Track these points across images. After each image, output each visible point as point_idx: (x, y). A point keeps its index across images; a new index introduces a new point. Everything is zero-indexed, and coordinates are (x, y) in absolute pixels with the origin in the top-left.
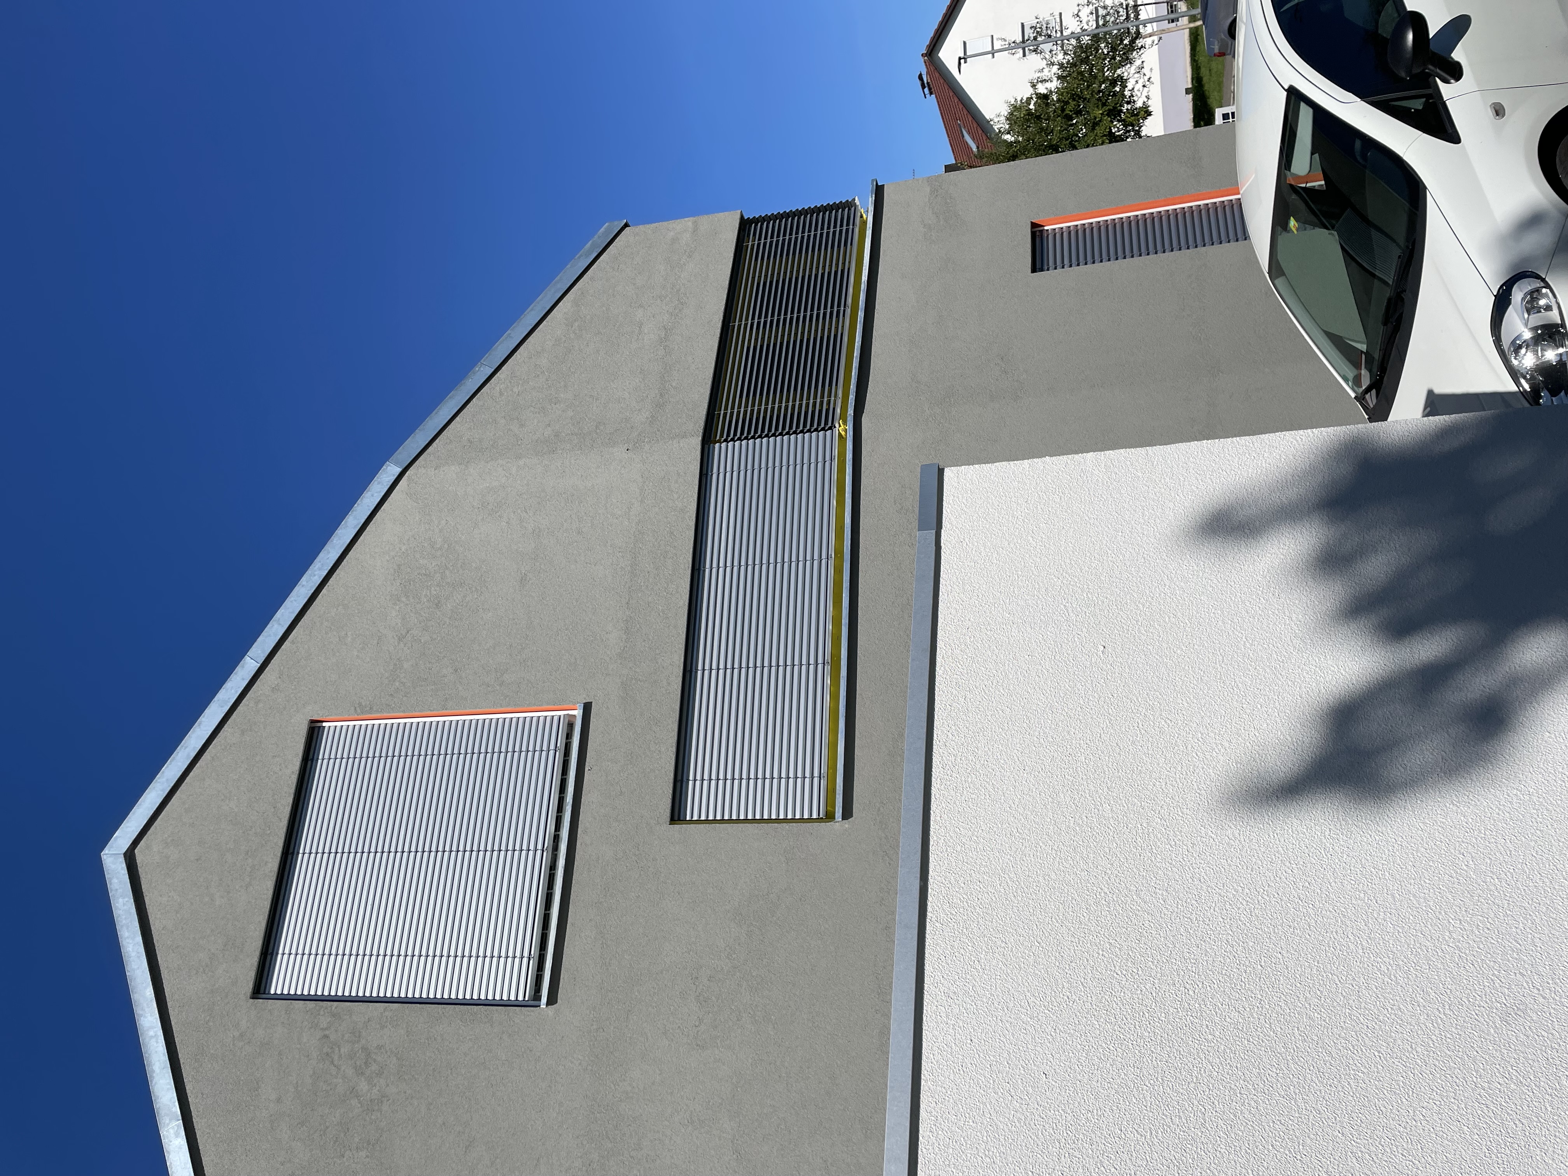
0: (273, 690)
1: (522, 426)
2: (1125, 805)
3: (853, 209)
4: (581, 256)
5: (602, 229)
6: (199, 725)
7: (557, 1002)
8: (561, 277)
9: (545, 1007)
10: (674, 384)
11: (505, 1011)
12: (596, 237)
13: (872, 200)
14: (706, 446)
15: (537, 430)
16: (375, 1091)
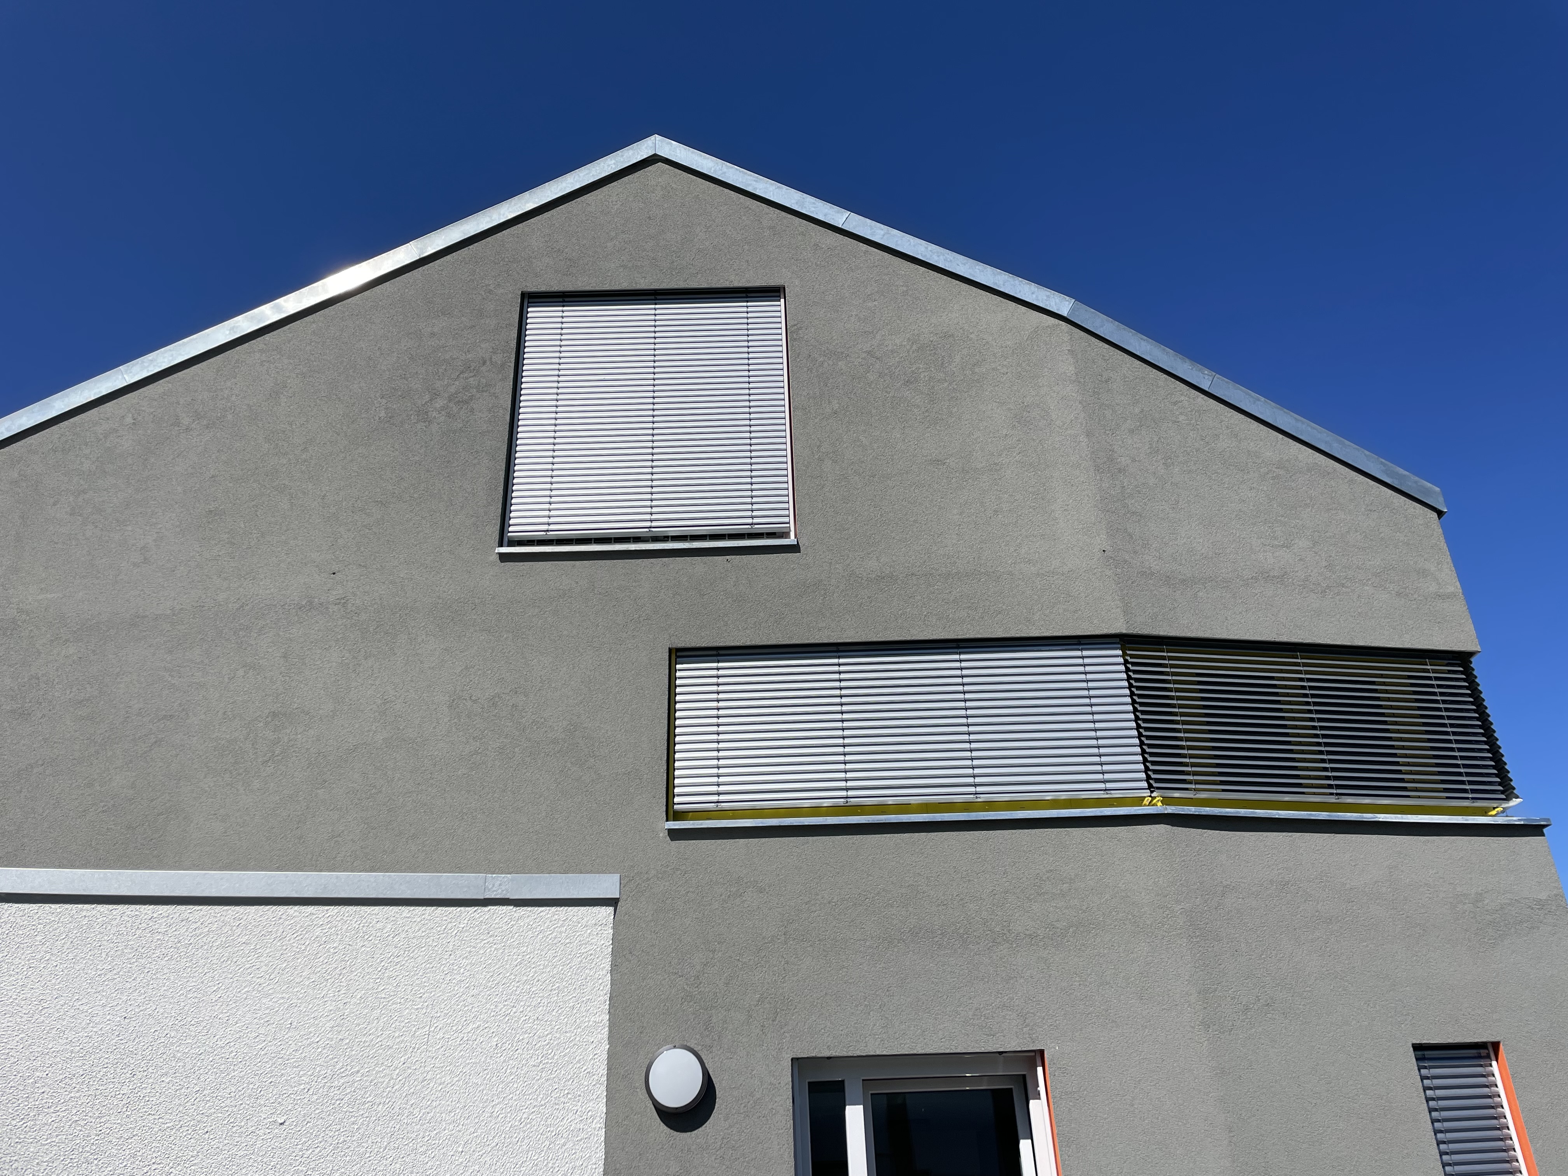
0: (816, 245)
1: (1132, 431)
2: (49, 1141)
3: (1503, 796)
4: (1385, 465)
5: (1429, 485)
6: (778, 187)
7: (501, 562)
8: (1349, 446)
9: (496, 551)
10: (1200, 594)
11: (497, 517)
12: (1416, 478)
13: (1515, 821)
14: (1118, 640)
15: (1127, 449)
16: (434, 414)
